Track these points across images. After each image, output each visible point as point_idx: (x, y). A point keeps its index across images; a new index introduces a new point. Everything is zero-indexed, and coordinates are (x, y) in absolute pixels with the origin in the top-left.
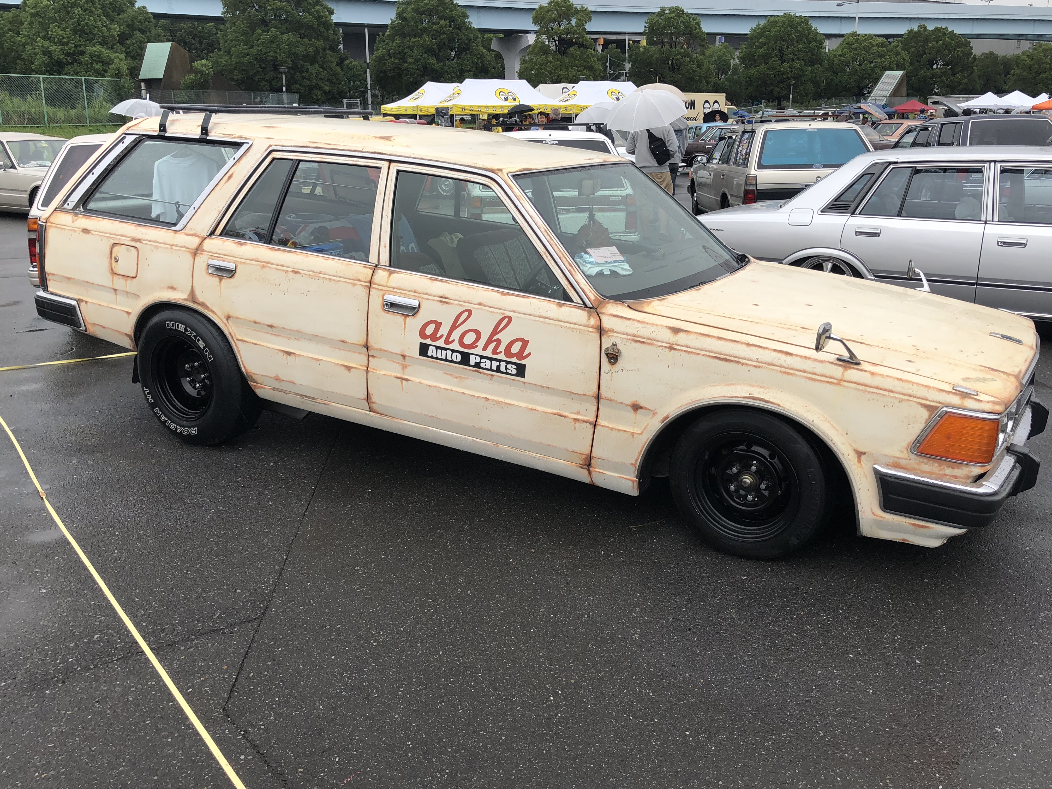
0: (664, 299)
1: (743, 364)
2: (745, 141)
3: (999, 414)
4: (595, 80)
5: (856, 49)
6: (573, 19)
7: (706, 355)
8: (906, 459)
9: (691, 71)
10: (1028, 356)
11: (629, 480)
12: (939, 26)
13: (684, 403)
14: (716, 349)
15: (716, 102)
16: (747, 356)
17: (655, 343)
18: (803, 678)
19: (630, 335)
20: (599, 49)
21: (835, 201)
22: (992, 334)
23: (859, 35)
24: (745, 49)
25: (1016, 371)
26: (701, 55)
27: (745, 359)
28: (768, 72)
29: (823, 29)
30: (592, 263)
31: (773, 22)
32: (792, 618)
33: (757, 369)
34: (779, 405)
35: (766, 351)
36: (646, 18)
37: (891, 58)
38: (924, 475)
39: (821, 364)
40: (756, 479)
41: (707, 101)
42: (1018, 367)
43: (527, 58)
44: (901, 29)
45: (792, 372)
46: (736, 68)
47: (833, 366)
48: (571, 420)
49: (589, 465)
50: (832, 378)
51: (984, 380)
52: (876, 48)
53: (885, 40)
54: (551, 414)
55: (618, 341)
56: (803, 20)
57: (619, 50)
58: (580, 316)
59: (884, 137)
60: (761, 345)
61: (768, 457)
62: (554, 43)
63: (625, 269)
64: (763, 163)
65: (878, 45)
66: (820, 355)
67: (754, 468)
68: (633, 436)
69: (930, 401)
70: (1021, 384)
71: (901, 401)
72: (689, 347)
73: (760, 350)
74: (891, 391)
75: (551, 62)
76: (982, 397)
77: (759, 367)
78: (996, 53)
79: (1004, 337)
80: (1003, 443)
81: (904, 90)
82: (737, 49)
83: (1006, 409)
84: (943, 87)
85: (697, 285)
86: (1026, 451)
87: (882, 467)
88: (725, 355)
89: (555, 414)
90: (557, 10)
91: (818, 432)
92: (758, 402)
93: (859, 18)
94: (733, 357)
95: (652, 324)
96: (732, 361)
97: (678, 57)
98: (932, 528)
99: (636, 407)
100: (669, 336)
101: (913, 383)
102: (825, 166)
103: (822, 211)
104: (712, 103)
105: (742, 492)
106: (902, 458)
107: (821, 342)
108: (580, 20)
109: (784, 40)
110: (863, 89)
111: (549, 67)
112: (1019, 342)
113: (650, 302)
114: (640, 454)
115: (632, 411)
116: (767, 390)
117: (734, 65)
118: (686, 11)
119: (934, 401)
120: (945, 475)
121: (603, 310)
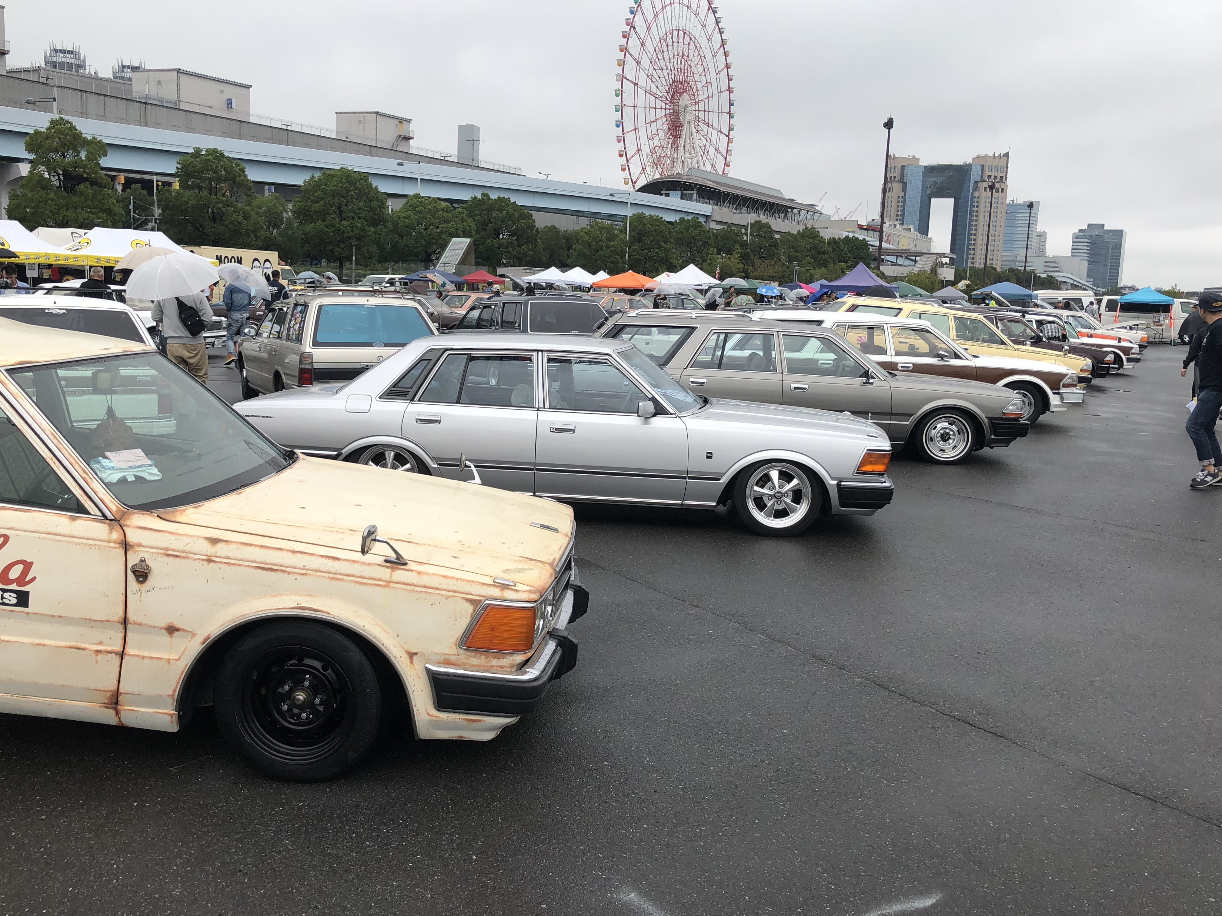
0: (200, 506)
1: (289, 573)
2: (298, 315)
3: (535, 602)
4: (114, 226)
5: (420, 212)
6: (82, 152)
7: (249, 566)
8: (455, 655)
9: (236, 223)
10: (563, 544)
11: (167, 714)
12: (502, 196)
13: (227, 620)
14: (259, 559)
15: (267, 260)
16: (293, 564)
17: (191, 556)
18: (362, 896)
19: (161, 549)
20: (119, 188)
21: (394, 387)
22: (532, 525)
23: (423, 197)
24: (298, 203)
25: (551, 559)
26: (247, 205)
27: (291, 567)
28: (326, 229)
29: (384, 187)
30: (113, 468)
31: (330, 175)
32: (351, 838)
33: (304, 577)
34: (329, 613)
35: (313, 557)
36: (177, 159)
37: (457, 224)
38: (473, 669)
39: (369, 567)
40: (310, 696)
41: (256, 260)
42: (552, 555)
43: (19, 193)
44: (465, 195)
45: (340, 577)
46: (289, 224)
47: (381, 567)
48: (91, 653)
49: (117, 703)
50: (380, 580)
51: (522, 570)
52: (441, 212)
53: (448, 204)
54: (66, 647)
55: (147, 557)
56: (362, 177)
57: (145, 192)
58: (100, 530)
59: (453, 309)
60: (307, 551)
61: (321, 670)
62: (56, 177)
63: (153, 474)
64: (319, 339)
65: (442, 210)
66: (368, 558)
67: (307, 683)
68: (169, 663)
69: (473, 595)
70: (555, 571)
71: (447, 598)
72: (230, 559)
73: (307, 557)
74: (437, 589)
75: (52, 200)
76: (519, 587)
77: (306, 574)
78: (557, 227)
79: (543, 526)
80: (543, 629)
81: (472, 258)
82: (290, 201)
83: (541, 597)
84: (510, 257)
85: (238, 489)
86: (565, 634)
87: (434, 665)
88: (270, 564)
89: (70, 648)
90: (60, 138)
91: (369, 637)
92: (307, 611)
93: (421, 179)
94: (279, 566)
95: (187, 535)
96: (277, 570)
97: (219, 205)
98: (484, 721)
99: (171, 630)
100: (206, 548)
101: (457, 579)
102: (387, 345)
103: (380, 398)
104: (262, 263)
105: (296, 711)
106: (452, 655)
107: (367, 544)
108: (92, 153)
109: (342, 197)
110: (430, 255)
111: (50, 206)
112: (556, 530)
113: (184, 510)
114: (178, 682)
115: (167, 634)
116: (316, 598)
117: (287, 219)
118: (226, 155)
119: (477, 595)
120: (492, 666)
121: (128, 522)
